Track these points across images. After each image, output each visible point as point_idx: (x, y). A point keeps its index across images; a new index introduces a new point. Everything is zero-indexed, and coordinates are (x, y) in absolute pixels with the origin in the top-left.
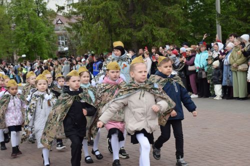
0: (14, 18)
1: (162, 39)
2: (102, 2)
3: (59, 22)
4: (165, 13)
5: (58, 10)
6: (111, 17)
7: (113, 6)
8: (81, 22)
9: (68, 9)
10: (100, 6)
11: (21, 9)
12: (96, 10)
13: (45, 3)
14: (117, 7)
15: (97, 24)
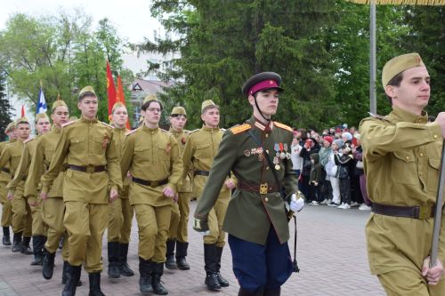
0: (77, 79)
1: (304, 116)
2: (219, 60)
3: (137, 87)
4: (309, 81)
5: (150, 68)
6: (231, 81)
7: (234, 66)
8: (183, 87)
9: (165, 68)
10: (218, 65)
11: (87, 67)
12: (211, 70)
13: (121, 61)
14: (241, 68)
15: (210, 91)
